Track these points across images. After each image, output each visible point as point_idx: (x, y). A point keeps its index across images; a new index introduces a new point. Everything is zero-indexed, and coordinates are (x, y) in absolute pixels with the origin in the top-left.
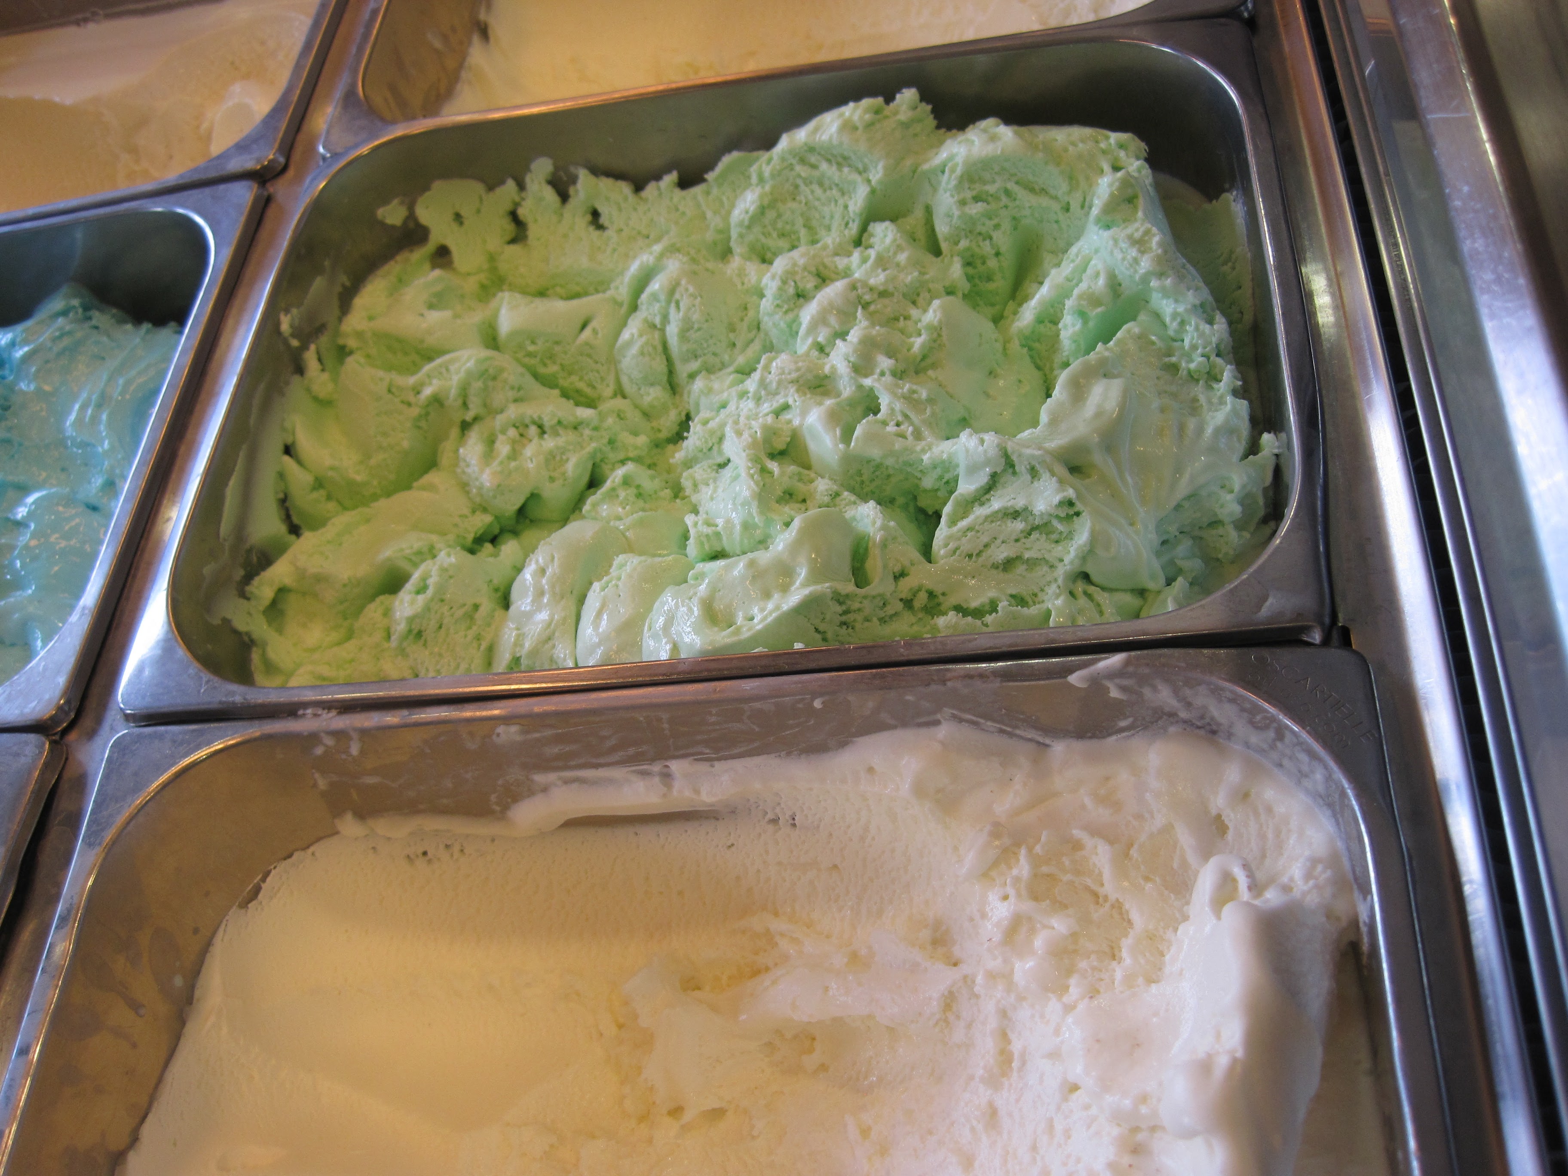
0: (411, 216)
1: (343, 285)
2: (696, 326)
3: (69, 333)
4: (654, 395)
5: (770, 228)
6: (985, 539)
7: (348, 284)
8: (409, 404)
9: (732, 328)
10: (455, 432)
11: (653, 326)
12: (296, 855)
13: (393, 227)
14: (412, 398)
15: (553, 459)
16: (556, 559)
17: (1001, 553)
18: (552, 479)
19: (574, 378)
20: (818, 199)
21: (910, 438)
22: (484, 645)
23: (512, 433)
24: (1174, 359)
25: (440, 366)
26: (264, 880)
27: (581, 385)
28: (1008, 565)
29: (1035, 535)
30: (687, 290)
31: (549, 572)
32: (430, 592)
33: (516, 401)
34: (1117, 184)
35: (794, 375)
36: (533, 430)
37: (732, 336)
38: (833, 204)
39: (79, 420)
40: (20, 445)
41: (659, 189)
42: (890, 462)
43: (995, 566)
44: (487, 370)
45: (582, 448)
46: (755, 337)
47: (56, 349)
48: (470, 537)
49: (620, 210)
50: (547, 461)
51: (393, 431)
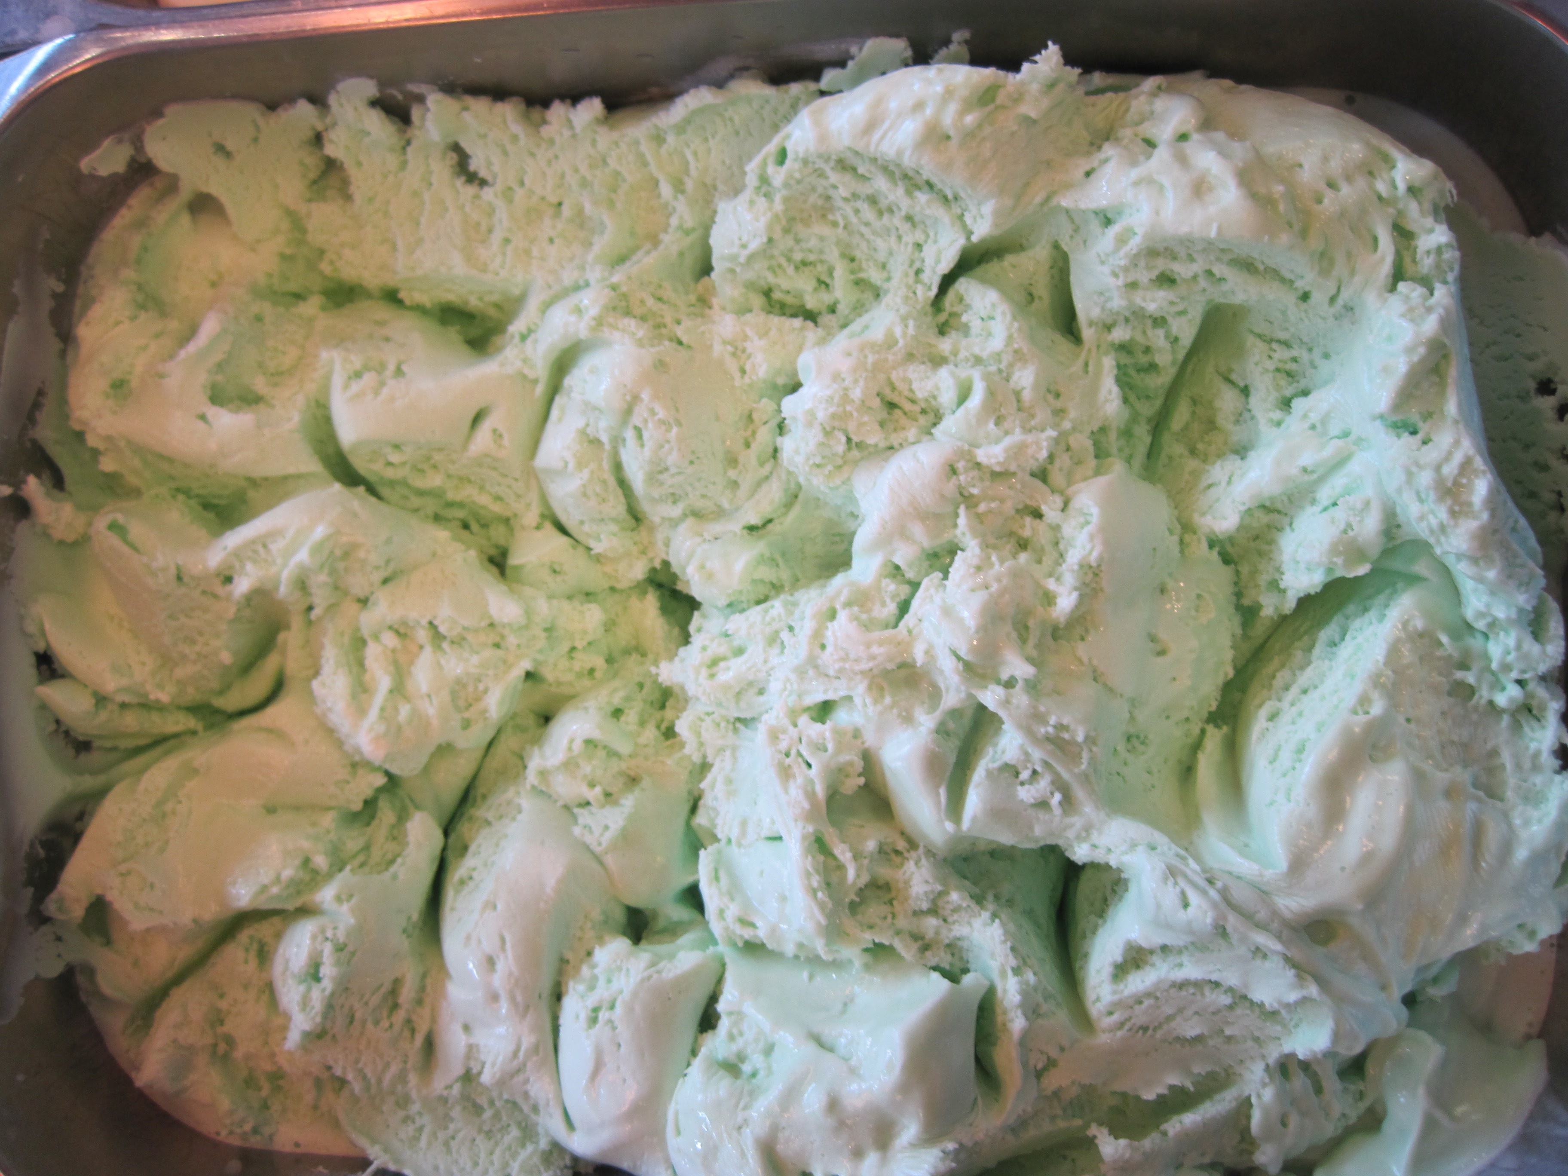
0: (136, 157)
2: (673, 470)
5: (783, 261)
7: (60, 288)
8: (217, 599)
9: (732, 461)
13: (112, 173)
14: (220, 591)
15: (463, 693)
16: (508, 945)
18: (465, 721)
20: (867, 224)
21: (1057, 811)
23: (390, 640)
24: (1470, 678)
27: (484, 500)
30: (653, 412)
31: (500, 966)
33: (385, 581)
34: (1422, 350)
36: (423, 636)
37: (732, 474)
38: (893, 239)
41: (570, 124)
45: (507, 670)
46: (771, 473)
49: (505, 153)
50: (454, 696)
51: (201, 634)
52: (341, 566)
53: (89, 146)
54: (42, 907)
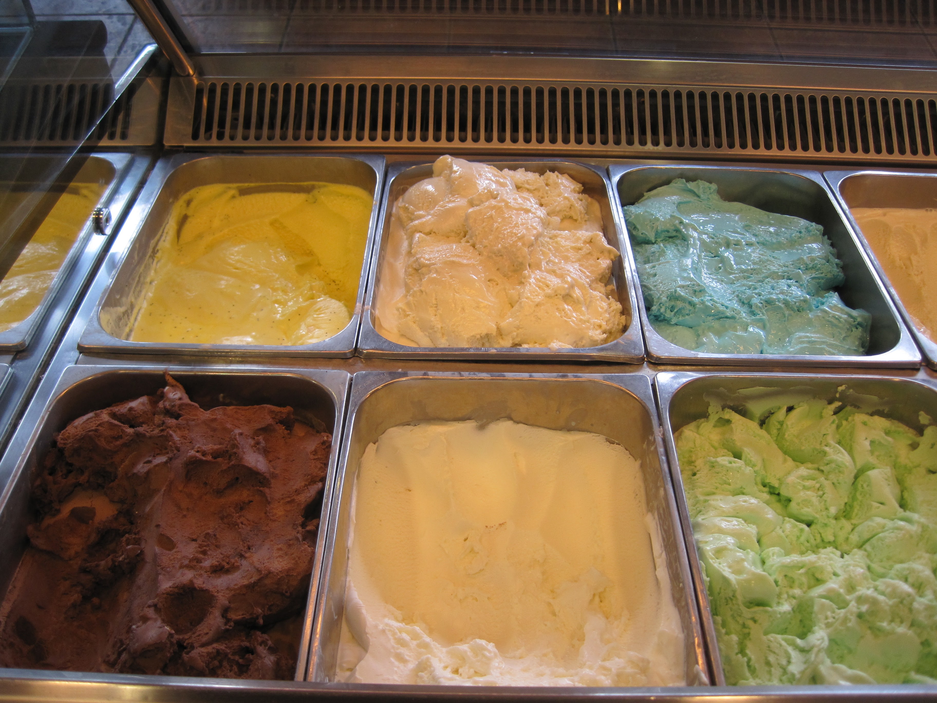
0: (926, 426)
1: (884, 410)
2: (883, 542)
3: (840, 321)
4: (854, 538)
6: (777, 651)
7: (885, 412)
8: (821, 444)
10: (816, 466)
11: (884, 527)
12: (628, 452)
13: (919, 421)
14: (823, 444)
15: (807, 502)
17: (772, 658)
18: (798, 504)
19: (858, 507)
21: (826, 621)
22: (714, 491)
23: (818, 485)
25: (839, 450)
26: (617, 444)
27: (856, 511)
28: (768, 664)
29: (781, 670)
32: (730, 465)
33: (833, 483)
35: (852, 575)
36: (821, 493)
39: (800, 337)
40: (785, 321)
42: (813, 615)
43: (766, 658)
44: (841, 467)
45: (816, 513)
47: (830, 319)
48: (767, 481)
51: (808, 442)
52: (837, 471)
53: (927, 413)
54: (726, 408)
